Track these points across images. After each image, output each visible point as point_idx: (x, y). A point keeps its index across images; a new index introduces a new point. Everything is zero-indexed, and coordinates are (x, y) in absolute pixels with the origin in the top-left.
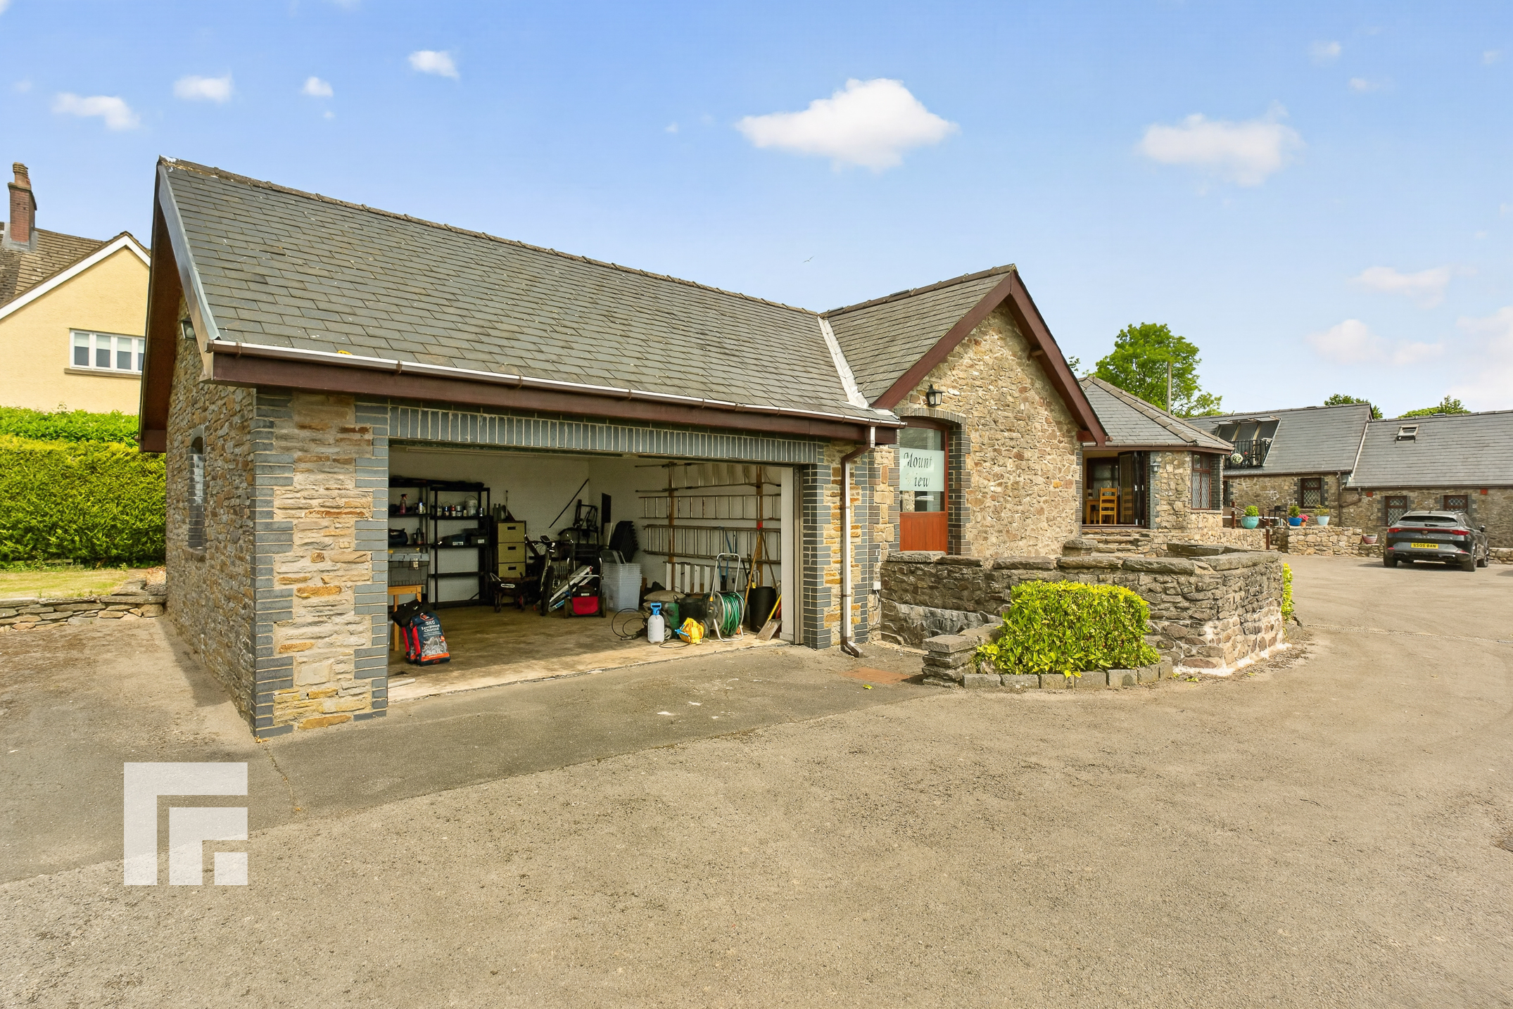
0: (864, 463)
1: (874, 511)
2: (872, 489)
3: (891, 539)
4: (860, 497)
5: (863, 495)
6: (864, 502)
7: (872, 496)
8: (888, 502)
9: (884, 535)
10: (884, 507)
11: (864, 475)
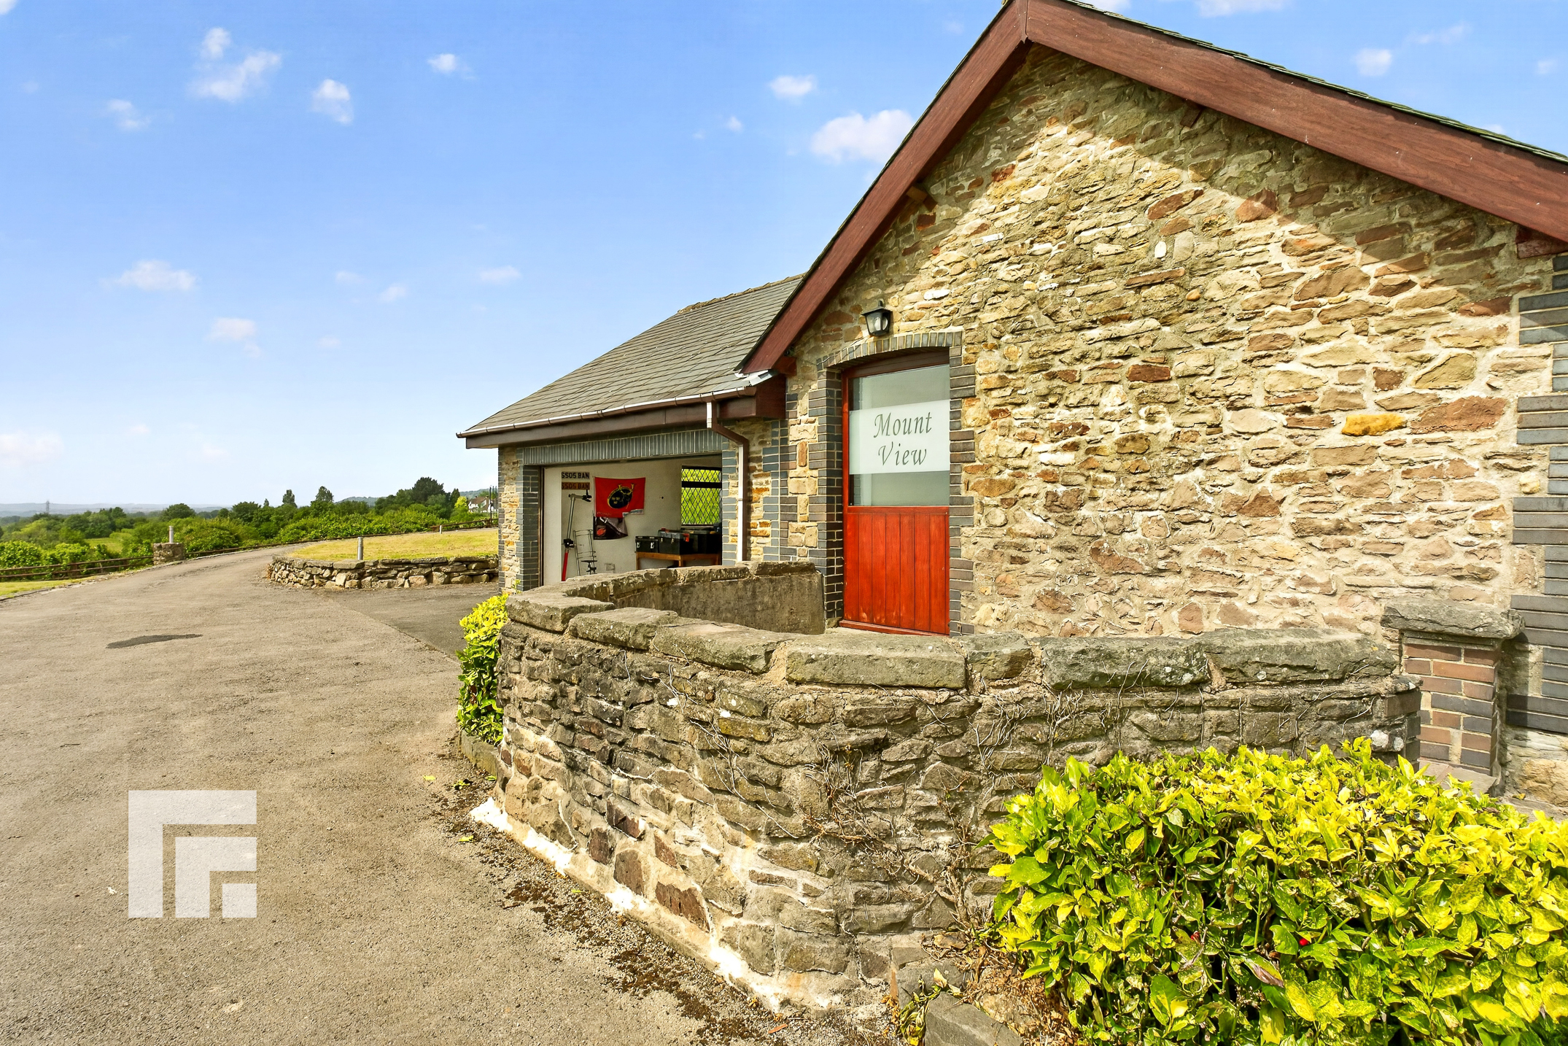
0: (774, 442)
1: (788, 507)
2: (785, 475)
3: (812, 541)
4: (770, 487)
5: (774, 484)
6: (774, 492)
7: (785, 484)
8: (809, 491)
9: (803, 537)
10: (802, 500)
11: (774, 459)
